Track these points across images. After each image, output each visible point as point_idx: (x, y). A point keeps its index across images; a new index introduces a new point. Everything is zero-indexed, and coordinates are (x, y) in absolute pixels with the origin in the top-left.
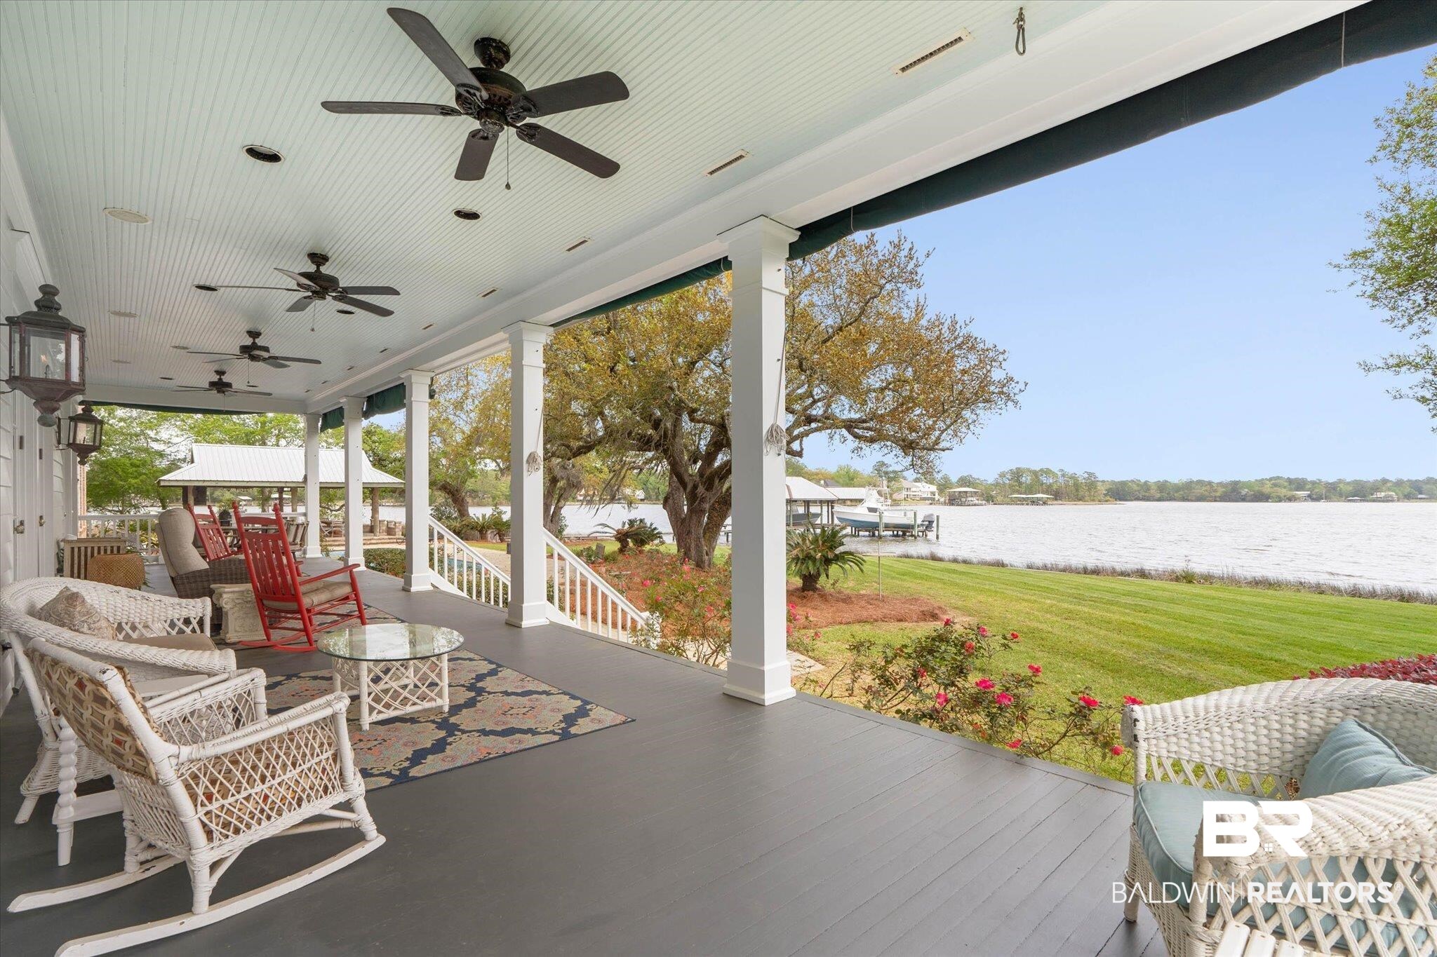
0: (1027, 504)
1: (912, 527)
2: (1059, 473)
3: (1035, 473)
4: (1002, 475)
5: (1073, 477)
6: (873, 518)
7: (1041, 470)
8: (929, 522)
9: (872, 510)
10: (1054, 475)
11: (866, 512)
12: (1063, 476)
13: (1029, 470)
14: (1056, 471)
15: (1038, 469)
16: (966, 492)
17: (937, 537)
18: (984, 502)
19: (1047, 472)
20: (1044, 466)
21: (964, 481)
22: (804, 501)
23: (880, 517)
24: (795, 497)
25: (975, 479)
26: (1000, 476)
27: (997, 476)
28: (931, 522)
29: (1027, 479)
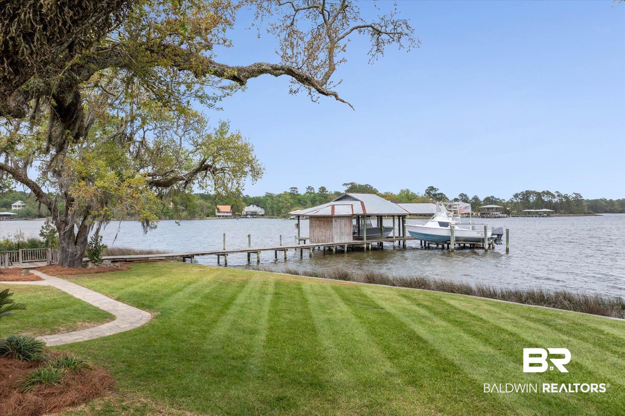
0: (536, 216)
1: (483, 240)
2: (556, 194)
3: (539, 195)
4: (516, 196)
5: (566, 197)
6: (444, 232)
7: (543, 192)
8: (498, 235)
9: (442, 224)
10: (553, 196)
11: (438, 226)
12: (559, 196)
13: (534, 192)
14: (553, 192)
15: (541, 191)
16: (493, 208)
17: (507, 250)
18: (505, 215)
19: (548, 193)
20: (545, 190)
21: (489, 200)
22: (378, 216)
23: (452, 231)
24: (368, 212)
25: (497, 199)
26: (515, 196)
27: (513, 197)
28: (500, 236)
29: (532, 199)
